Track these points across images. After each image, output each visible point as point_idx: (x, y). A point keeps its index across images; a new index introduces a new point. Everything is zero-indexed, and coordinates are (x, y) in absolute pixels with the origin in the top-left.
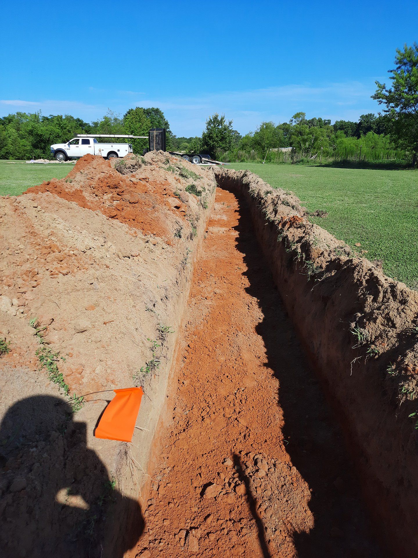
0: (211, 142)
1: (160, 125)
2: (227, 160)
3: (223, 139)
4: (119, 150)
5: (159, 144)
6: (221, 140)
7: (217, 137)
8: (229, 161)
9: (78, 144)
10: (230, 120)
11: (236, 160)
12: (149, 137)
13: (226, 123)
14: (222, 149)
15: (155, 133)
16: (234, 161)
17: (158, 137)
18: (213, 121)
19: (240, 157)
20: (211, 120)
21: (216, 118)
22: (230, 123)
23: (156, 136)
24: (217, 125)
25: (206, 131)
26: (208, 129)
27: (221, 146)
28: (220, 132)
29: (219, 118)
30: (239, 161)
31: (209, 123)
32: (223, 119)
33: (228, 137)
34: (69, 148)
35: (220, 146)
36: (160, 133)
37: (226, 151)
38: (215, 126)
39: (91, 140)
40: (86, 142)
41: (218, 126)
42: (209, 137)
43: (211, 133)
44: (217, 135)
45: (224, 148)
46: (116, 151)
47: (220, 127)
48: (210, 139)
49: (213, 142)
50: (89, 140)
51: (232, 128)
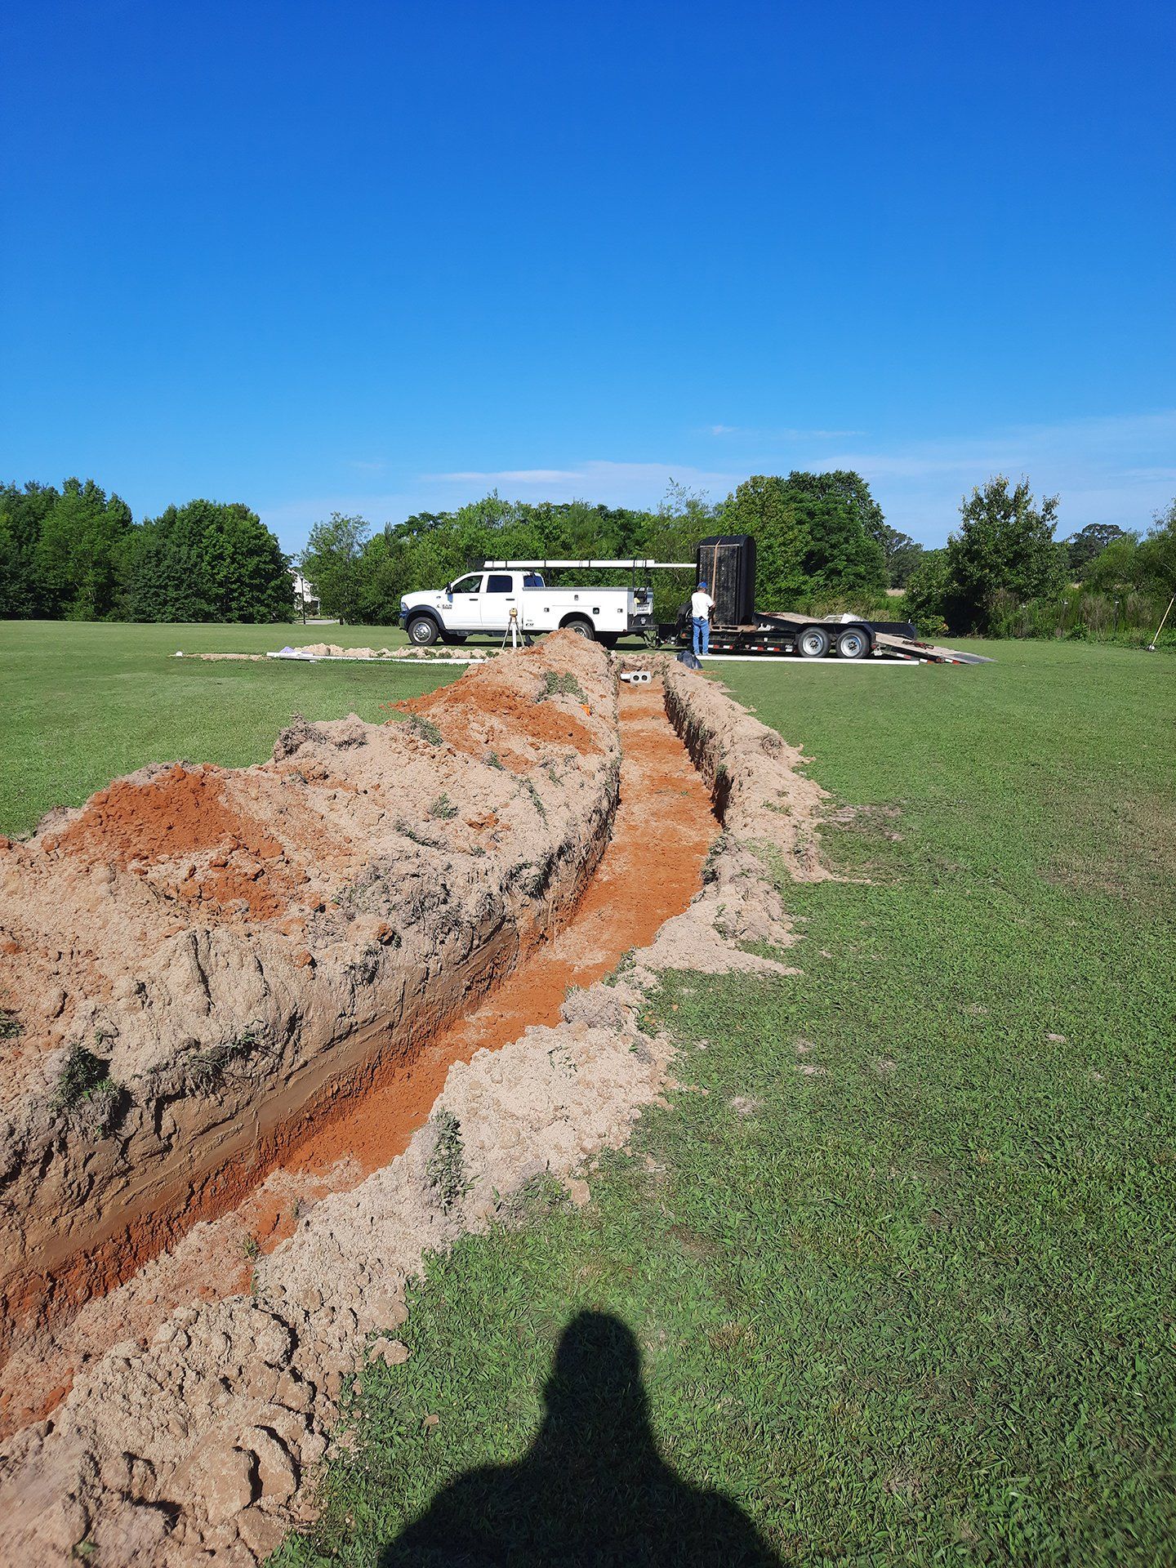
0: (972, 569)
1: (852, 520)
2: (1024, 629)
3: (1017, 559)
4: (596, 610)
5: (727, 589)
6: (1011, 564)
7: (997, 551)
8: (1032, 635)
9: (477, 590)
10: (1050, 497)
11: (1058, 631)
12: (698, 566)
13: (1036, 507)
14: (1010, 590)
15: (717, 551)
16: (1050, 634)
17: (727, 566)
18: (985, 501)
19: (1085, 614)
20: (981, 499)
21: (997, 492)
22: (1049, 507)
23: (720, 560)
24: (1002, 513)
25: (959, 534)
26: (968, 528)
27: (1009, 583)
28: (1013, 537)
29: (1010, 493)
30: (1068, 633)
31: (972, 511)
32: (1024, 494)
33: (1038, 551)
34: (448, 603)
35: (1005, 583)
36: (733, 550)
37: (1024, 598)
38: (992, 519)
39: (518, 579)
40: (501, 585)
41: (1006, 517)
42: (968, 552)
43: (975, 542)
44: (996, 545)
45: (1018, 589)
46: (590, 613)
47: (1012, 520)
48: (971, 561)
49: (983, 567)
50: (510, 578)
51: (1055, 521)
